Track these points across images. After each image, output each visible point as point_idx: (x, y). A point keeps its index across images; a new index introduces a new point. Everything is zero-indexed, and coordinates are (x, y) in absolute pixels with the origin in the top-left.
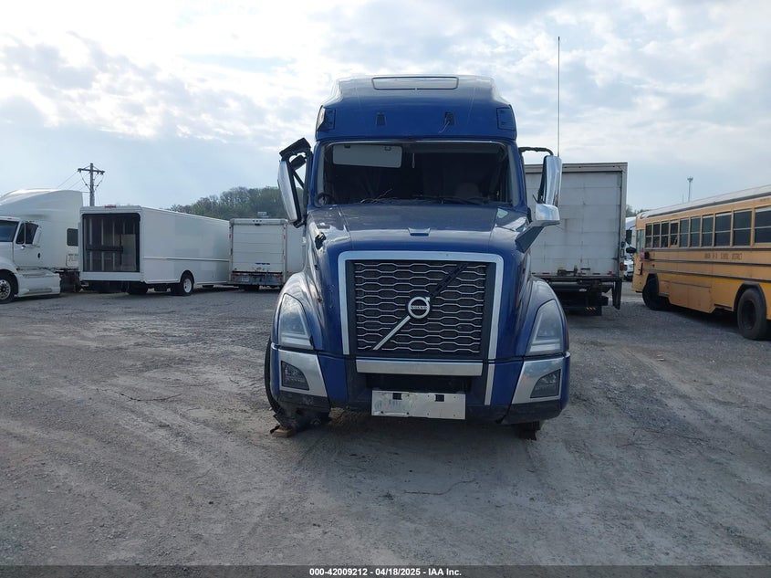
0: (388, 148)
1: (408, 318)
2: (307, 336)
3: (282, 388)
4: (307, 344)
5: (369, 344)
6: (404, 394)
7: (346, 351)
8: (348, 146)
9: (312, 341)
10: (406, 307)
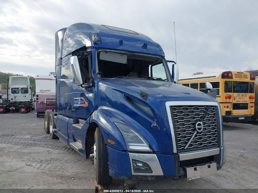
0: (122, 55)
1: (196, 132)
2: (145, 144)
3: (133, 173)
4: (147, 149)
5: (183, 146)
6: (198, 167)
7: (175, 151)
8: (106, 52)
9: (150, 147)
10: (195, 127)
